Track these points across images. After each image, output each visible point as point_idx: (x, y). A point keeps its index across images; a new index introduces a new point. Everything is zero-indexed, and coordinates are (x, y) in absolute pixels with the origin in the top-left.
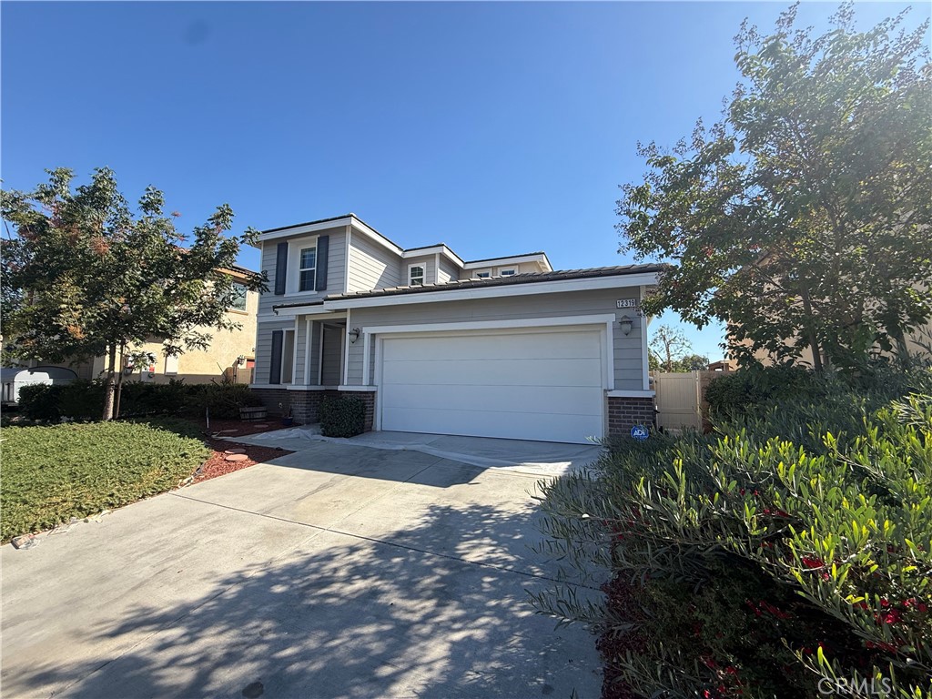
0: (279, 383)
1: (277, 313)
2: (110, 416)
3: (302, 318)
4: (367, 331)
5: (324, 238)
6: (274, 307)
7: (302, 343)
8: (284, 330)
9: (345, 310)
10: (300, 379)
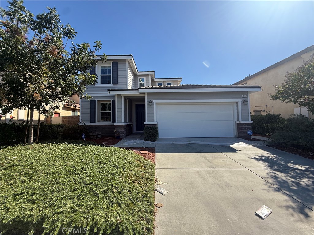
0: (95, 122)
1: (110, 93)
2: (32, 141)
3: (119, 95)
4: (155, 101)
5: (115, 63)
6: (108, 90)
7: (120, 105)
8: (96, 100)
9: (145, 93)
10: (120, 121)
